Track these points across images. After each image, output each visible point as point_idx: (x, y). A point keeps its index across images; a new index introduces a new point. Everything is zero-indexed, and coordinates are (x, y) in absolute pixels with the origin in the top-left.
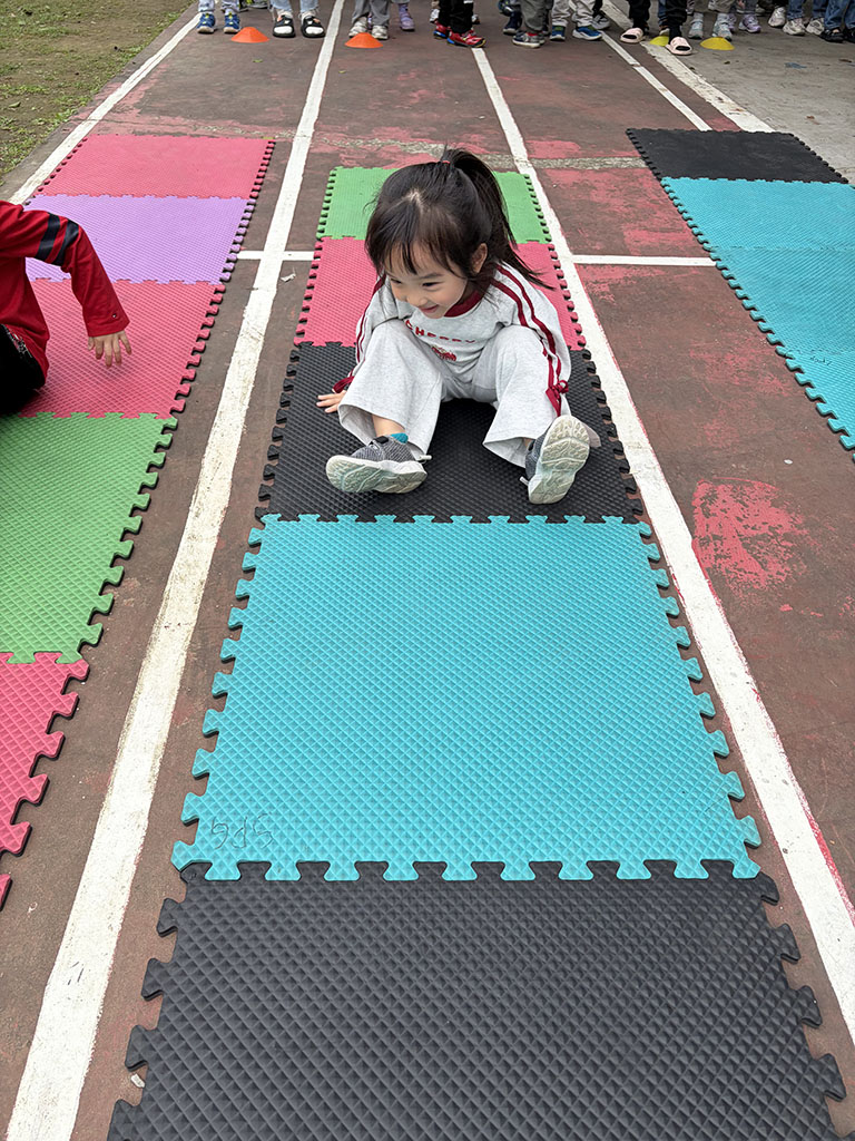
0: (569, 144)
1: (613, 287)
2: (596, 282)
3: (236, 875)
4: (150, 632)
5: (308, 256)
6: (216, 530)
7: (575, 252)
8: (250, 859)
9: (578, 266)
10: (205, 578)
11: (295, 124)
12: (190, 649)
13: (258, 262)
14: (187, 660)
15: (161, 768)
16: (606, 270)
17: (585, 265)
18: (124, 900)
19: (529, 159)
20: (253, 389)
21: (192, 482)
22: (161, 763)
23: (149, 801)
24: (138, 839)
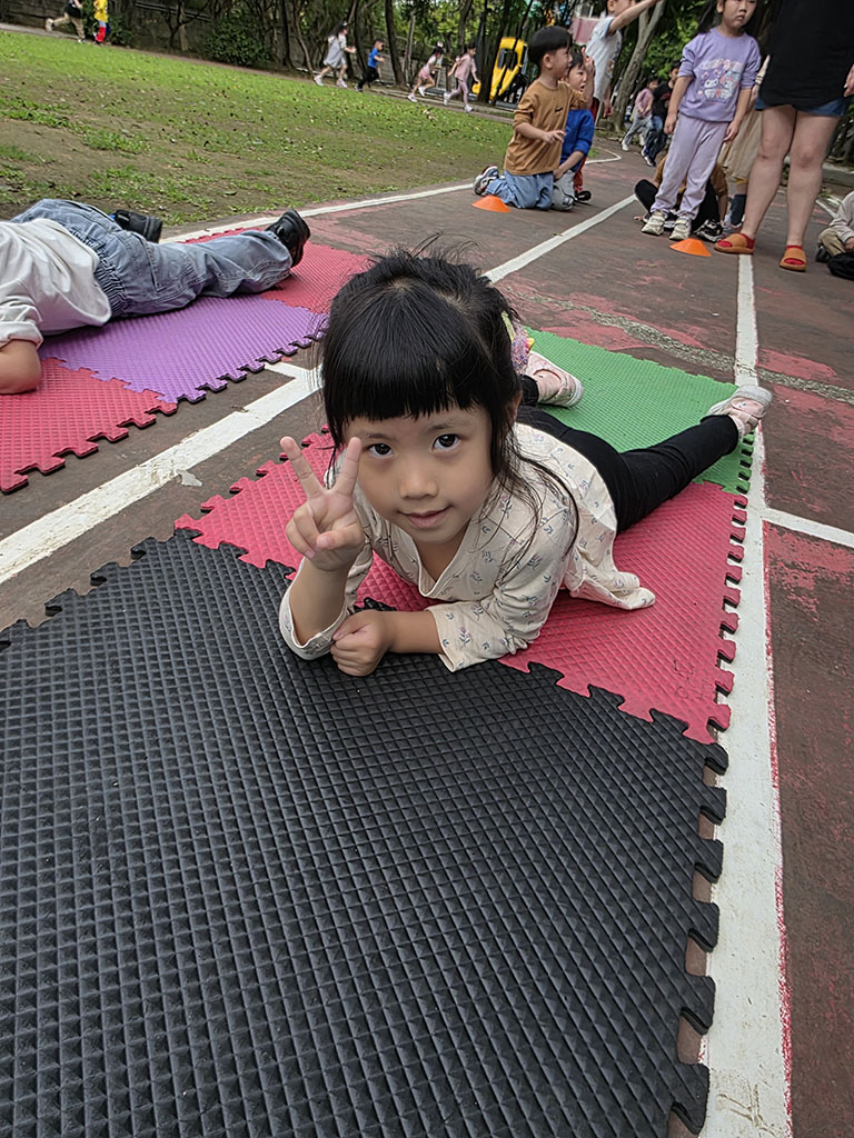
0: (823, 367)
1: (824, 584)
2: (793, 566)
7: (773, 503)
9: (769, 527)
16: (818, 550)
17: (782, 530)
19: (757, 367)
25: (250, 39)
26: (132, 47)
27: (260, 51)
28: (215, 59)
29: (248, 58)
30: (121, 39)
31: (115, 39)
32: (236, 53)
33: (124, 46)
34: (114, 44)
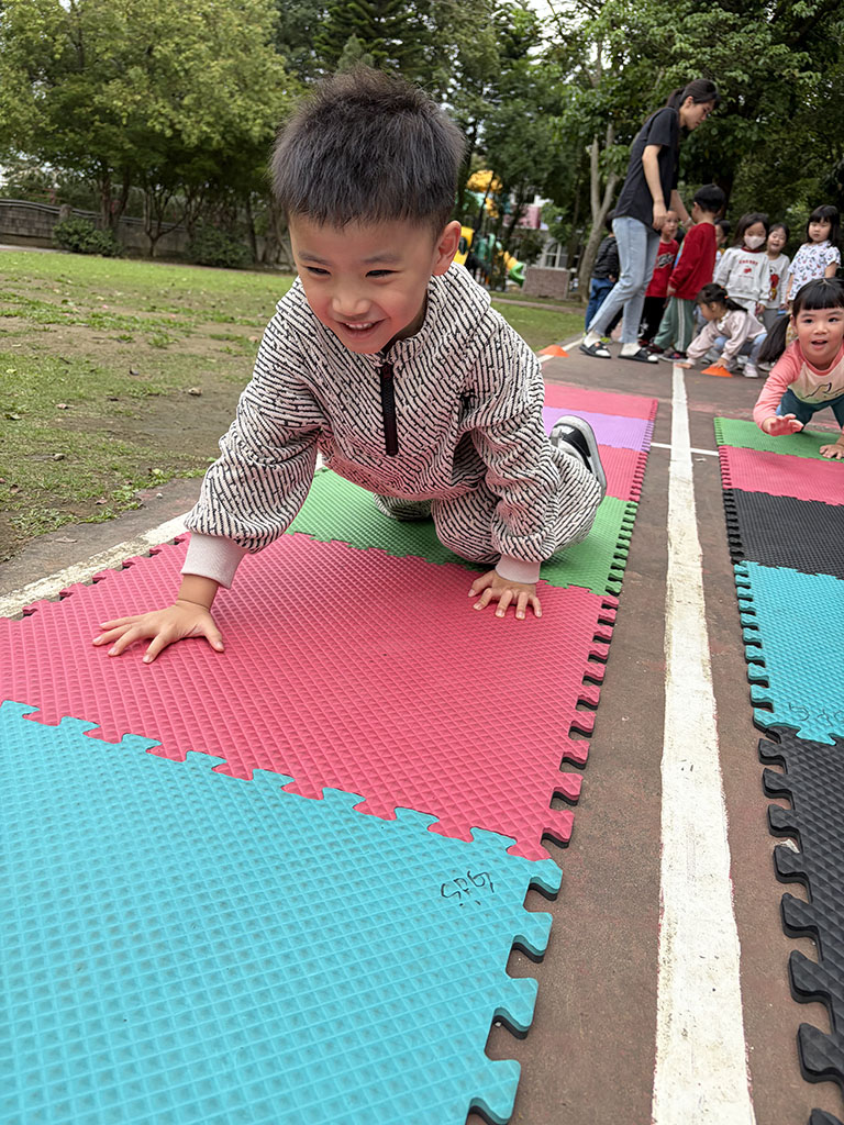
3: (833, 743)
4: (664, 601)
5: (716, 454)
6: (699, 564)
10: (701, 584)
11: (671, 397)
12: (707, 616)
13: (670, 450)
14: (707, 621)
15: (712, 671)
18: (714, 734)
20: (696, 505)
21: (665, 539)
22: (712, 669)
23: (709, 688)
24: (710, 705)
25: (235, 244)
26: (121, 258)
27: (245, 254)
28: (199, 264)
29: (233, 261)
30: (111, 251)
31: (105, 251)
32: (221, 257)
33: (114, 257)
34: (105, 256)
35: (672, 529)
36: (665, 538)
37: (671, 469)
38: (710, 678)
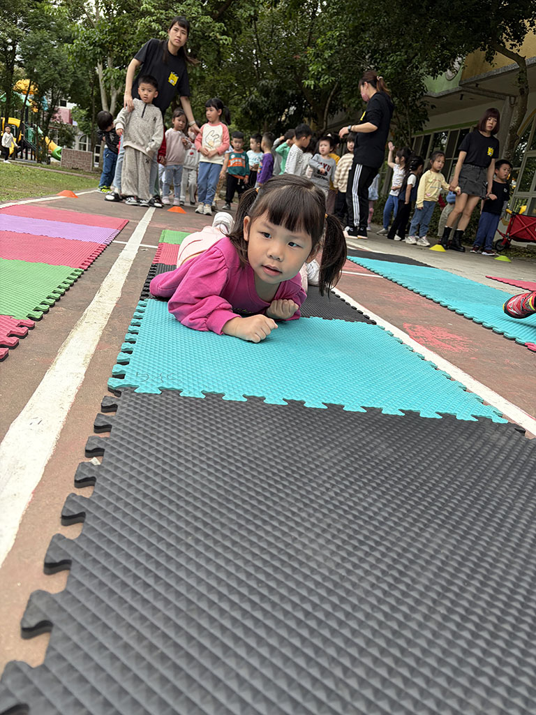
3: (159, 392)
4: (75, 323)
5: (157, 247)
6: (115, 302)
8: (166, 387)
10: (110, 313)
11: (141, 220)
12: (105, 330)
13: (124, 244)
14: (103, 333)
18: (72, 399)
20: (129, 272)
22: (91, 360)
23: (83, 370)
24: (78, 381)
35: (105, 284)
36: (97, 289)
37: (121, 254)
38: (87, 365)
